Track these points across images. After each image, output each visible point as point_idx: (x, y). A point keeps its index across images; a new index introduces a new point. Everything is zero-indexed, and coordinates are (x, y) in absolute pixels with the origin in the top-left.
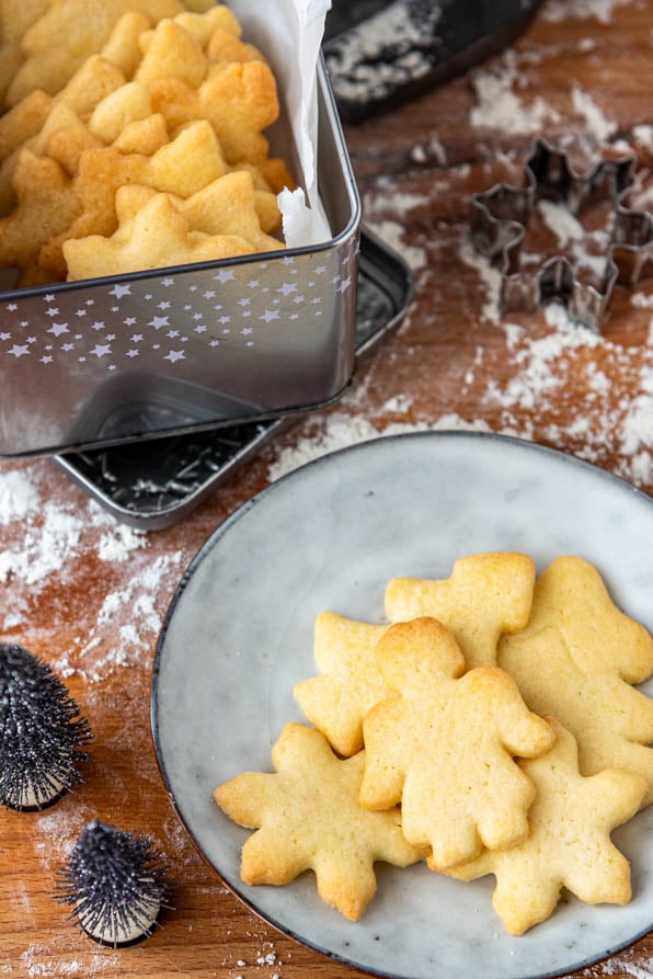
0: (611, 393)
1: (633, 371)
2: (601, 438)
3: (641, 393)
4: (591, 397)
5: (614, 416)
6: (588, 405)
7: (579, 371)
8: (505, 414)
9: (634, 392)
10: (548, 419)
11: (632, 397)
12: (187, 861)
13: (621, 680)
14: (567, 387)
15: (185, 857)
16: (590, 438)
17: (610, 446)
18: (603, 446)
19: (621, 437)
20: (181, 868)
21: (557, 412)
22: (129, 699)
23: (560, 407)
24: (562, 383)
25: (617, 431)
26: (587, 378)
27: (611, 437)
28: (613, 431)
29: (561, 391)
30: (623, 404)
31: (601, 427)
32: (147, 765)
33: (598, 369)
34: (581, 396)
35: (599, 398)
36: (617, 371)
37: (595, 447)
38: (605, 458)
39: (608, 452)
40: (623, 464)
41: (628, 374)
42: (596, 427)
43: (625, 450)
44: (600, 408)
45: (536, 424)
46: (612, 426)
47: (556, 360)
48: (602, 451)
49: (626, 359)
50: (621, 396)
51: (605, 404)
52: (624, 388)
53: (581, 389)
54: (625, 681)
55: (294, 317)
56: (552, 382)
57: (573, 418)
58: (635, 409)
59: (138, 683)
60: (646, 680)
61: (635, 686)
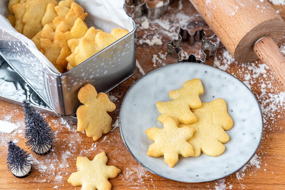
9: (243, 80)
12: (129, 181)
13: (222, 128)
15: (128, 179)
20: (127, 182)
22: (117, 143)
32: (120, 158)
36: (239, 75)
49: (241, 72)
54: (223, 128)
59: (119, 139)
60: (228, 130)
61: (225, 130)
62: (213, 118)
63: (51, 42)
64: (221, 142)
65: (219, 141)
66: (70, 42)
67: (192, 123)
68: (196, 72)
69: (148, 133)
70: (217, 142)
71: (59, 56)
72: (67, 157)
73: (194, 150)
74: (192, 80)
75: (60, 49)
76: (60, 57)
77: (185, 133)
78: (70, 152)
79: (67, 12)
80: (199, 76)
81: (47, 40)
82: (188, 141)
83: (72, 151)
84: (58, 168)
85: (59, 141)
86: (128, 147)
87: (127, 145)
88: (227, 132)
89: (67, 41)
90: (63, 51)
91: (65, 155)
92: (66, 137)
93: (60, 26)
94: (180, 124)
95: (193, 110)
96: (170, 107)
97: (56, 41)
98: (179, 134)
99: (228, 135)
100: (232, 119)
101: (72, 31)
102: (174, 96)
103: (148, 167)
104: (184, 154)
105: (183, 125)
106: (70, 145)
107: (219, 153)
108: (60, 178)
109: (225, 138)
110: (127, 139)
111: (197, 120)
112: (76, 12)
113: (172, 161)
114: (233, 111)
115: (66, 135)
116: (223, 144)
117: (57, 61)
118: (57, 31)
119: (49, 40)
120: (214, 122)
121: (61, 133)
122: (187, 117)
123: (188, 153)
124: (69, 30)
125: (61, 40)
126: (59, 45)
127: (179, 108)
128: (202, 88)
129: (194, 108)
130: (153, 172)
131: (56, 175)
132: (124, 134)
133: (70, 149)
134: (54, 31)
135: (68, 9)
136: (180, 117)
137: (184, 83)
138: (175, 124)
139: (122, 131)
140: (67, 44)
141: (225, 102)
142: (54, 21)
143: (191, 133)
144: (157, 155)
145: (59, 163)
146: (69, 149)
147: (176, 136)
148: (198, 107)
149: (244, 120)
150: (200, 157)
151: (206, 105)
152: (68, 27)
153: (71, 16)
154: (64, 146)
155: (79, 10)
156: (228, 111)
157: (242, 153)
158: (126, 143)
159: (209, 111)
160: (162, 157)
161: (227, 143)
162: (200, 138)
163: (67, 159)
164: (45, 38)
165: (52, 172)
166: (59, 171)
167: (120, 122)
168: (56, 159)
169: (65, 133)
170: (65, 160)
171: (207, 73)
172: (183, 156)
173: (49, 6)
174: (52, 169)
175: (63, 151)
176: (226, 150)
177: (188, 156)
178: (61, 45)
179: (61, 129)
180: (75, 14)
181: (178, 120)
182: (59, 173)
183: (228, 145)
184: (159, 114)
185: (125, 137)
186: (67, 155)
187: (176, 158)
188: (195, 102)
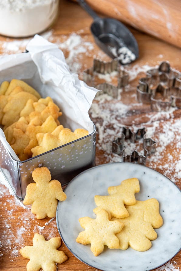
0: (173, 160)
1: (178, 155)
2: (171, 168)
3: (180, 159)
4: (169, 160)
5: (174, 164)
6: (168, 162)
7: (166, 155)
8: (150, 163)
10: (159, 164)
11: (178, 160)
14: (164, 158)
16: (169, 168)
17: (173, 170)
18: (171, 170)
19: (175, 168)
21: (161, 163)
23: (162, 162)
24: (163, 157)
25: (175, 167)
26: (168, 156)
27: (173, 168)
28: (173, 167)
29: (162, 159)
30: (176, 162)
31: (171, 166)
33: (170, 155)
34: (167, 160)
35: (171, 160)
36: (174, 155)
37: (170, 170)
38: (172, 173)
39: (172, 171)
40: (176, 174)
41: (177, 156)
42: (170, 166)
43: (176, 171)
44: (171, 162)
45: (157, 165)
46: (174, 166)
47: (161, 153)
48: (171, 171)
50: (175, 160)
51: (172, 162)
52: (176, 159)
53: (167, 158)
54: (152, 226)
55: (86, 152)
56: (161, 157)
57: (165, 164)
58: (178, 163)
60: (157, 229)
61: (154, 228)
62: (145, 215)
63: (23, 133)
64: (148, 239)
65: (146, 237)
66: (38, 135)
67: (124, 218)
68: (135, 172)
69: (81, 222)
70: (144, 238)
71: (27, 145)
72: (22, 233)
73: (120, 243)
74: (131, 179)
75: (30, 140)
76: (27, 147)
77: (114, 226)
78: (24, 228)
79: (44, 109)
80: (138, 176)
81: (19, 131)
82: (116, 234)
83: (27, 227)
84: (14, 243)
85: (14, 219)
86: (60, 233)
87: (60, 231)
88: (156, 230)
89: (36, 134)
90: (31, 142)
91: (20, 231)
92: (21, 215)
93: (33, 120)
94: (112, 218)
95: (127, 207)
96: (106, 201)
97: (27, 133)
98: (109, 227)
99: (156, 233)
100: (163, 219)
101: (43, 126)
102: (111, 192)
103: (76, 254)
104: (110, 246)
105: (115, 219)
106: (25, 222)
107: (145, 249)
108: (16, 252)
109: (152, 235)
110: (62, 225)
111: (128, 215)
112: (51, 110)
113: (97, 250)
114: (165, 211)
115: (20, 213)
116: (151, 240)
117: (25, 150)
118: (31, 124)
119: (21, 131)
120: (145, 219)
121: (16, 211)
122: (119, 211)
123: (113, 245)
124: (41, 125)
125: (31, 132)
126: (29, 136)
127: (114, 203)
128: (139, 187)
129: (128, 205)
130: (80, 259)
131: (12, 249)
132: (60, 220)
133: (25, 225)
134: (28, 123)
135: (45, 106)
136: (113, 211)
137: (123, 181)
138: (108, 217)
139: (58, 218)
140: (36, 137)
141: (158, 202)
142: (30, 115)
143: (120, 228)
144: (84, 242)
145: (15, 238)
146: (23, 225)
147: (105, 228)
148: (132, 204)
149: (173, 221)
150: (126, 251)
151: (140, 203)
152: (40, 122)
153: (46, 113)
154: (19, 223)
155: (54, 109)
156: (160, 211)
157: (166, 251)
158: (59, 229)
159: (141, 209)
160: (89, 245)
161: (154, 240)
162: (129, 232)
163: (22, 234)
164: (18, 128)
165: (9, 247)
166: (15, 245)
167: (57, 209)
168: (12, 235)
169: (19, 211)
170: (20, 235)
171: (145, 174)
172: (108, 247)
173: (29, 101)
174: (9, 244)
175: (18, 228)
176: (152, 246)
177: (113, 249)
178: (31, 137)
179: (16, 207)
180: (50, 112)
181: (111, 214)
182: (15, 247)
183: (154, 242)
184: (95, 206)
185: (59, 224)
186: (22, 231)
187: (101, 248)
188: (130, 199)
